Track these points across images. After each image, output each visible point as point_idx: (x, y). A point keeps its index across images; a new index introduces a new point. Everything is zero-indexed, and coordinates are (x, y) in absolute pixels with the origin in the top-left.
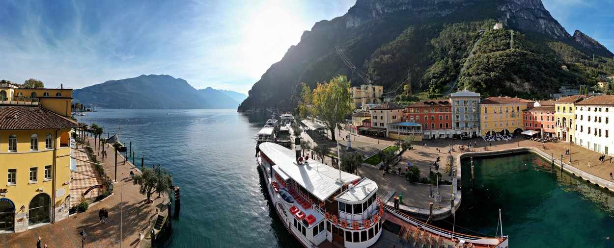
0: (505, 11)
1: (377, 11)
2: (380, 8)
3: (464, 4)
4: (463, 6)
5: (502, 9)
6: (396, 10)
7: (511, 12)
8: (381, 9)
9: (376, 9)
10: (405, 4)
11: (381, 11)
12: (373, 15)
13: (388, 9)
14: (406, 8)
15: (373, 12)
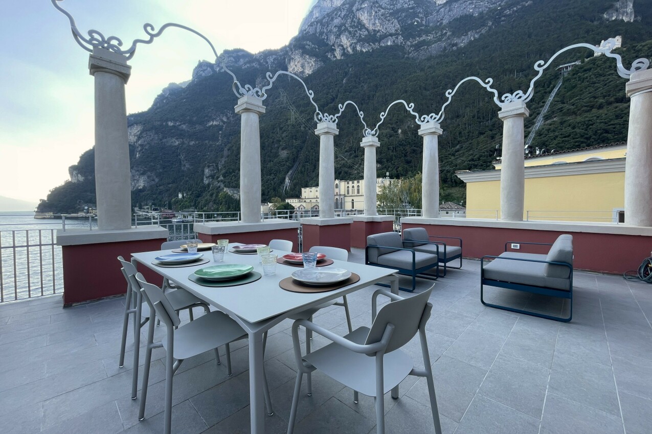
1: (344, 49)
2: (348, 44)
6: (376, 46)
8: (351, 45)
9: (342, 46)
10: (391, 35)
11: (349, 49)
12: (336, 55)
13: (362, 46)
14: (394, 41)
15: (335, 50)
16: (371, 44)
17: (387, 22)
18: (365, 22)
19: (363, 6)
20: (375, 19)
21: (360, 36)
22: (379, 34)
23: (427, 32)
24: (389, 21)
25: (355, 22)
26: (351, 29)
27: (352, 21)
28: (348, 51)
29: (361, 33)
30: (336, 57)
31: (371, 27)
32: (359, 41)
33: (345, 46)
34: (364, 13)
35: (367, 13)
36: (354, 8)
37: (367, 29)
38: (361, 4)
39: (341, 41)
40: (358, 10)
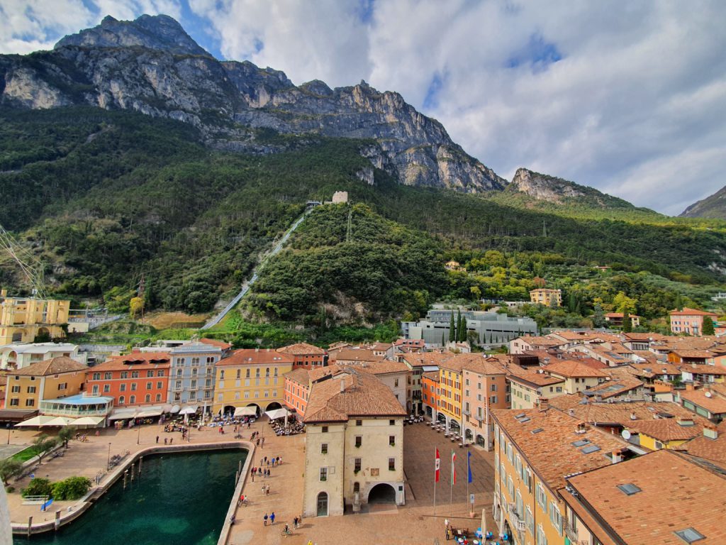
0: (374, 157)
1: (113, 98)
2: (121, 95)
3: (302, 141)
4: (300, 144)
5: (369, 154)
6: (163, 114)
7: (387, 157)
8: (124, 98)
9: (111, 93)
10: (184, 110)
11: (121, 101)
12: (99, 100)
13: (141, 105)
14: (188, 119)
15: (100, 94)
16: (155, 108)
17: (182, 95)
18: (152, 80)
19: (152, 63)
20: (166, 84)
21: (141, 93)
22: (169, 102)
23: (231, 126)
24: (185, 94)
25: (136, 74)
26: (129, 80)
27: (133, 71)
28: (119, 103)
29: (144, 90)
30: (98, 103)
31: (159, 91)
32: (138, 98)
33: (115, 96)
34: (153, 70)
35: (157, 72)
36: (139, 59)
37: (154, 90)
38: (150, 59)
39: (110, 87)
40: (144, 63)
